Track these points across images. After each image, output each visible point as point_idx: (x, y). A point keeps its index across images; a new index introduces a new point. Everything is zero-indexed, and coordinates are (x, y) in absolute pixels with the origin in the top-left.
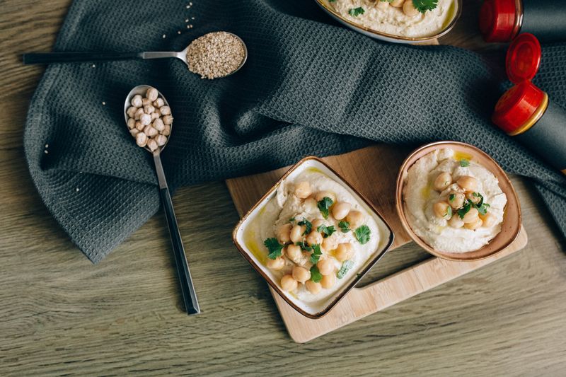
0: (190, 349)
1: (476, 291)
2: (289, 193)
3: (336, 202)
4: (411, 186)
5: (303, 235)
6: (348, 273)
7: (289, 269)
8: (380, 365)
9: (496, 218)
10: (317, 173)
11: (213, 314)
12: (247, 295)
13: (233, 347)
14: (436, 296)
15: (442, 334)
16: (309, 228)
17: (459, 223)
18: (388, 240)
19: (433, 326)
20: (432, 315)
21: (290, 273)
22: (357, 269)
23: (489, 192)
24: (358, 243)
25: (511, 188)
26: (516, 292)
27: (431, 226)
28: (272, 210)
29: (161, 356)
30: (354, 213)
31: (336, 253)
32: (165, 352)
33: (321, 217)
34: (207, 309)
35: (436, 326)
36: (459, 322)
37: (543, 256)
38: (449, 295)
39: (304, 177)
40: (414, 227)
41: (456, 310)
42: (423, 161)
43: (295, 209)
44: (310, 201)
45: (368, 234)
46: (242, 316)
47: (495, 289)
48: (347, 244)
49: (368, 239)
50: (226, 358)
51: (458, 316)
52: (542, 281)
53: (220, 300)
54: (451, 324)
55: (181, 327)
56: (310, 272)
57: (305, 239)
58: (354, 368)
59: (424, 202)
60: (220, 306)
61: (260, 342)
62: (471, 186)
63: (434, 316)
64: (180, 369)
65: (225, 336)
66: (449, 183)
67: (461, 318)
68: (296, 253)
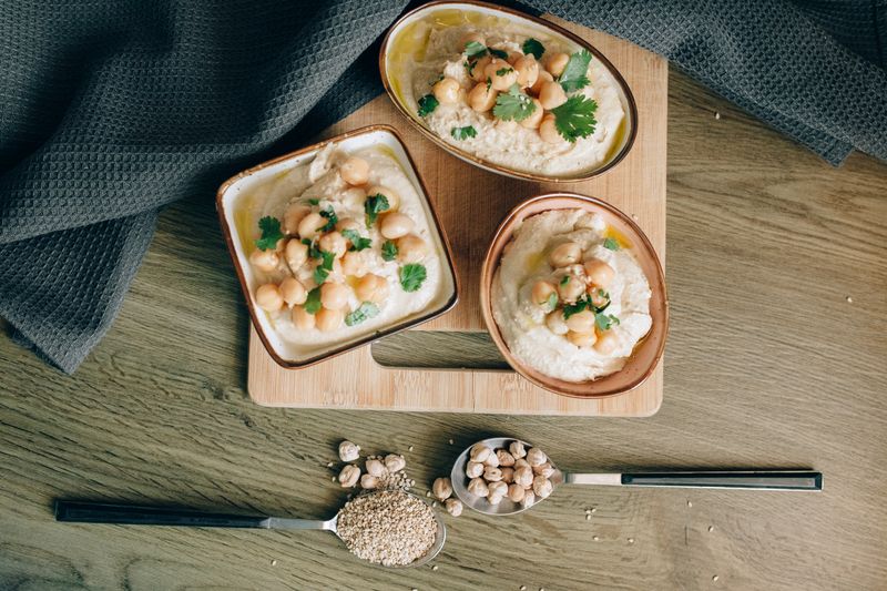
0: (77, 421)
1: (536, 541)
2: (333, 166)
3: (396, 212)
4: (518, 244)
5: (318, 230)
6: (364, 322)
7: (279, 275)
8: (344, 579)
9: (621, 346)
10: (389, 158)
11: (136, 386)
12: (200, 384)
13: (142, 448)
14: (475, 520)
15: (455, 578)
16: (331, 225)
17: (561, 326)
18: (446, 302)
19: (449, 561)
20: (456, 544)
21: (278, 283)
22: (382, 323)
23: (627, 304)
24: (399, 286)
25: (665, 314)
26: (593, 571)
27: (519, 314)
28: (296, 180)
29: (29, 409)
30: (415, 240)
31: (358, 283)
32: (39, 406)
33: (362, 221)
34: (131, 375)
35: (452, 562)
36: (490, 574)
37: (659, 538)
38: (494, 527)
39: (368, 155)
40: (495, 307)
41: (494, 554)
42: (553, 216)
43: (329, 192)
44: (358, 191)
45: (421, 279)
46: (178, 410)
47: (564, 552)
48: (381, 280)
49: (416, 287)
50: (124, 459)
51: (492, 565)
52: (638, 573)
53: (157, 372)
54: (476, 570)
55: (80, 383)
56: (307, 294)
57: (318, 237)
58: (304, 565)
59: (525, 273)
60: (152, 380)
61: (184, 460)
62: (601, 278)
63: (457, 548)
64: (49, 442)
65: (138, 426)
66: (573, 260)
67: (492, 569)
68: (298, 254)
